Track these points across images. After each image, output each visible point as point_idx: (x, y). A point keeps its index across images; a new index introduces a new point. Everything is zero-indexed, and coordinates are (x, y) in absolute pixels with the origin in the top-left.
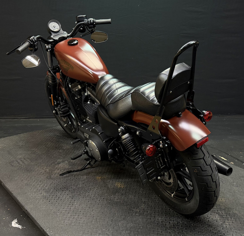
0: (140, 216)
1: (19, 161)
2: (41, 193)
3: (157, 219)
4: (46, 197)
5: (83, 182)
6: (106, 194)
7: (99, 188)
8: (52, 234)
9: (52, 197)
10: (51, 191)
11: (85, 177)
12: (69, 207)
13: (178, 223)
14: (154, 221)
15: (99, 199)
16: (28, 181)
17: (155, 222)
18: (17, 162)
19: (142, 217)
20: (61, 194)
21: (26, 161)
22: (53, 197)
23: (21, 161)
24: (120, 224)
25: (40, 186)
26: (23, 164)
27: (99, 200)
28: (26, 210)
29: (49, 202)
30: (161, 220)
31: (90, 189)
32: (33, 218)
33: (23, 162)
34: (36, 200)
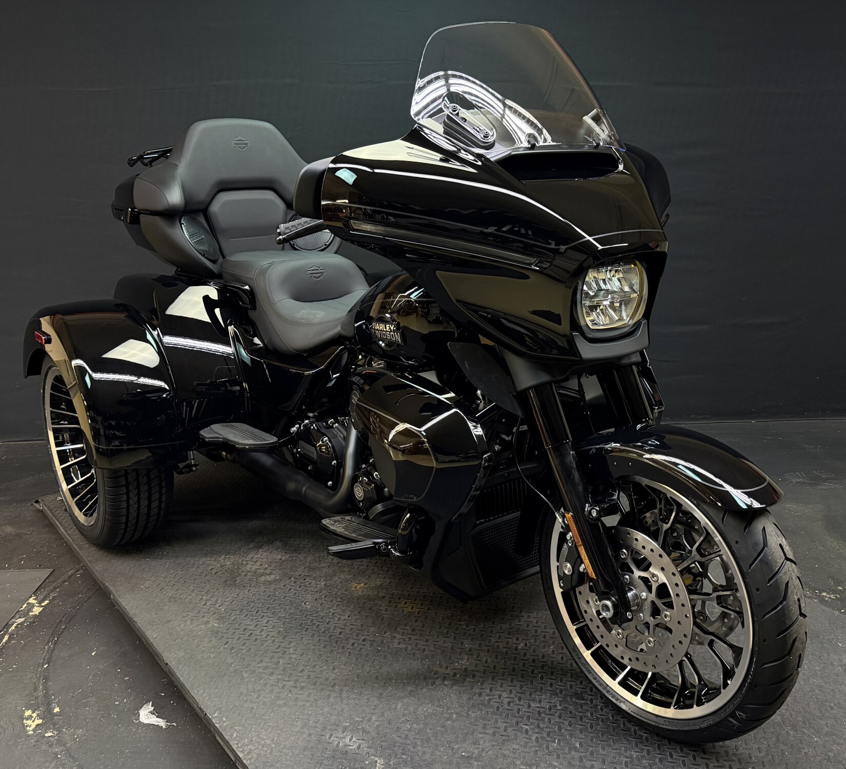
0: (455, 687)
3: (497, 696)
5: (317, 596)
10: (233, 618)
11: (323, 583)
13: (550, 709)
14: (490, 700)
17: (491, 703)
19: (460, 689)
20: (256, 626)
22: (236, 634)
28: (167, 664)
30: (508, 700)
31: (333, 614)
32: (182, 685)
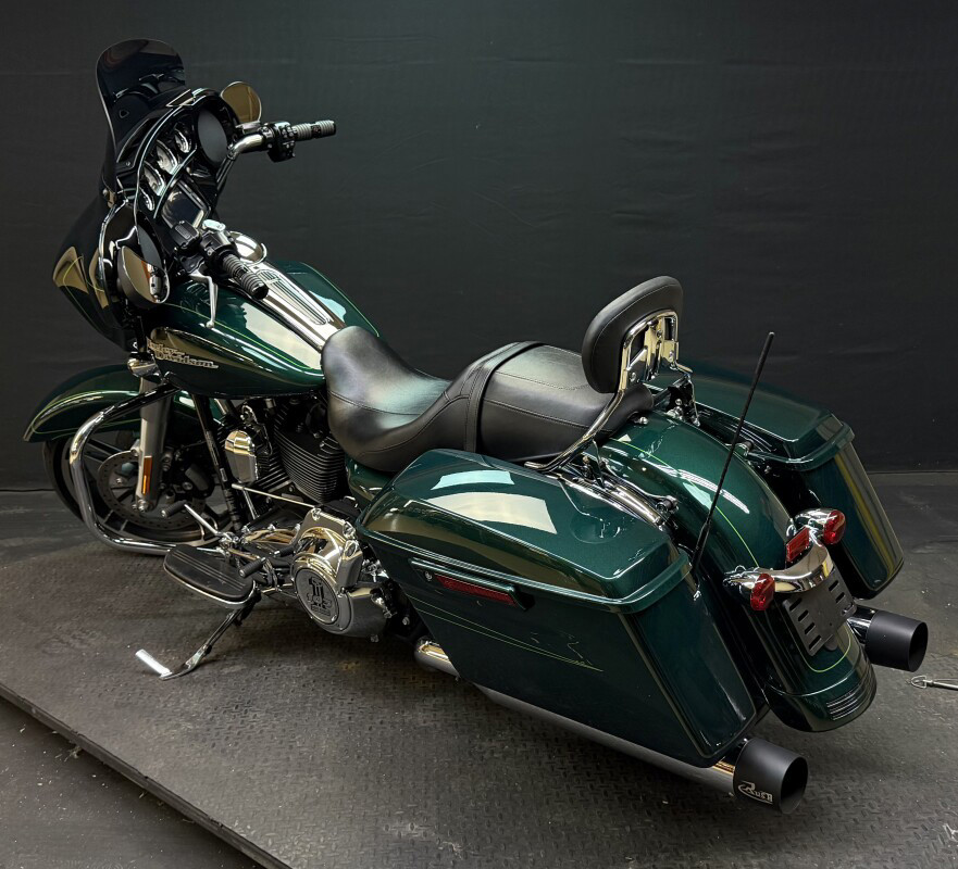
1: (66, 638)
2: (179, 725)
4: (196, 735)
6: (386, 710)
7: (360, 693)
8: (252, 833)
9: (218, 734)
12: (284, 756)
15: (368, 726)
16: (121, 694)
18: (61, 641)
21: (92, 636)
23: (74, 637)
24: (453, 787)
25: (165, 706)
26: (84, 647)
27: (370, 729)
29: (214, 745)
33: (82, 642)
34: (170, 747)
